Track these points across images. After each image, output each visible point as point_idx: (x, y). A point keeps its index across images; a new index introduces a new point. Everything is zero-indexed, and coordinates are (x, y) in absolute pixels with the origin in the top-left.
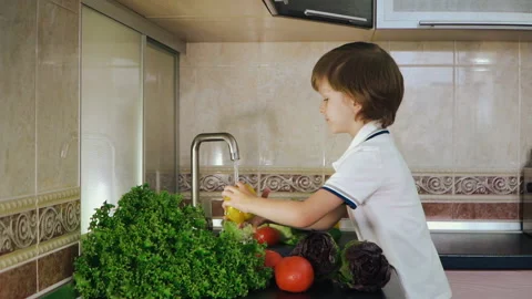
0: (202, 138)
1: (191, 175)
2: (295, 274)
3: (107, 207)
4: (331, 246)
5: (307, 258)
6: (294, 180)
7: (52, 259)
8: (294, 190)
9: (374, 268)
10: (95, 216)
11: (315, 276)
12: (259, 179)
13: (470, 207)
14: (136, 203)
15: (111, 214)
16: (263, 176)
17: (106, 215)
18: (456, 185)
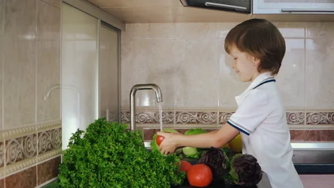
0: (137, 88)
1: (130, 112)
2: (201, 175)
3: (79, 132)
4: (224, 157)
5: (208, 165)
6: (198, 116)
7: (45, 165)
8: (198, 122)
9: (252, 171)
10: (72, 138)
11: (213, 177)
12: (174, 115)
13: (316, 133)
14: (97, 130)
15: (82, 136)
16: (177, 113)
17: (78, 137)
18: (307, 118)
